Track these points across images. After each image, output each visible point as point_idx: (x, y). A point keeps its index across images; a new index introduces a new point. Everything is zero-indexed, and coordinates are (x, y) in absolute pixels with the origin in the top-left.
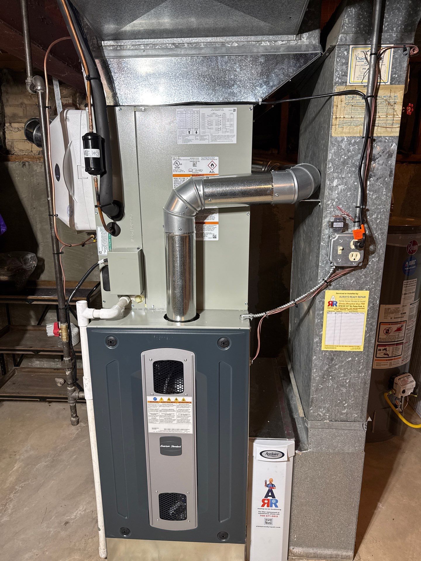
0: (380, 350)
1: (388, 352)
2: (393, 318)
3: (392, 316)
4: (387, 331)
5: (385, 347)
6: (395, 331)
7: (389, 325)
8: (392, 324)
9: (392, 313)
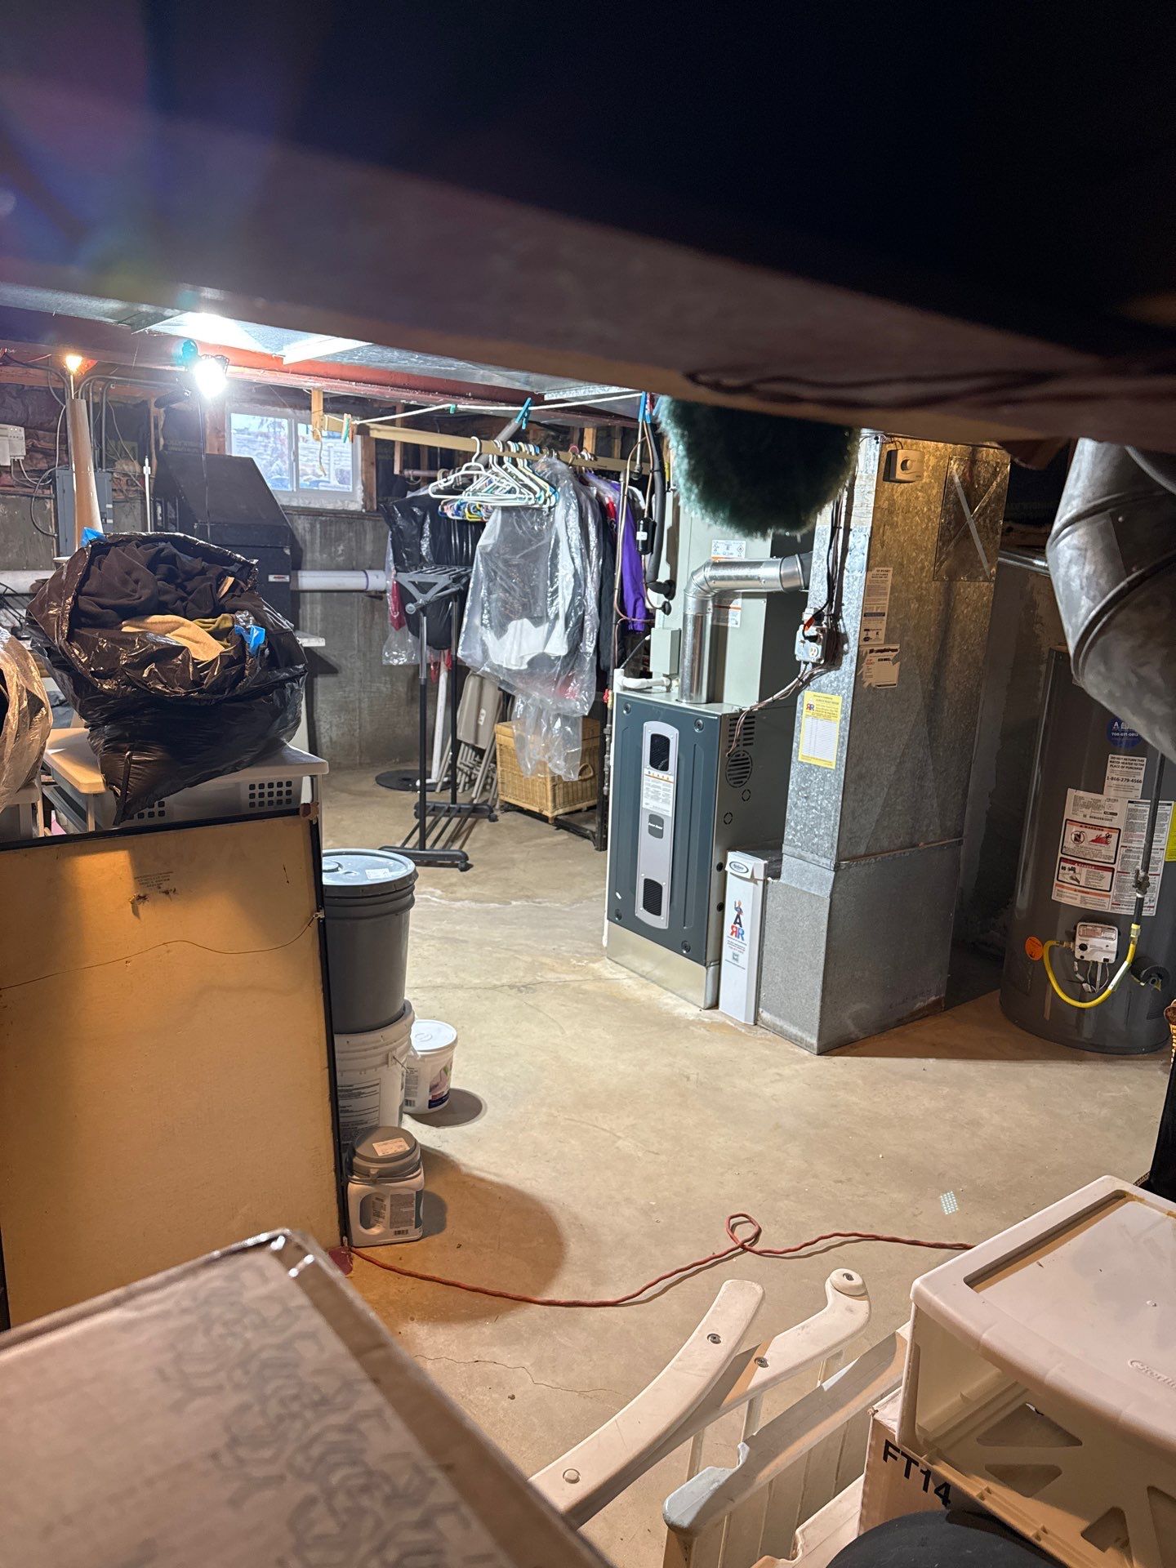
0: (1064, 868)
1: (1078, 877)
2: (1088, 816)
3: (1088, 812)
4: (1078, 838)
5: (1074, 866)
6: (1093, 841)
7: (1081, 826)
8: (1086, 827)
9: (1087, 807)
